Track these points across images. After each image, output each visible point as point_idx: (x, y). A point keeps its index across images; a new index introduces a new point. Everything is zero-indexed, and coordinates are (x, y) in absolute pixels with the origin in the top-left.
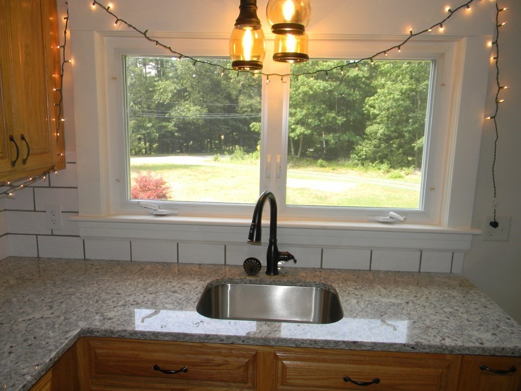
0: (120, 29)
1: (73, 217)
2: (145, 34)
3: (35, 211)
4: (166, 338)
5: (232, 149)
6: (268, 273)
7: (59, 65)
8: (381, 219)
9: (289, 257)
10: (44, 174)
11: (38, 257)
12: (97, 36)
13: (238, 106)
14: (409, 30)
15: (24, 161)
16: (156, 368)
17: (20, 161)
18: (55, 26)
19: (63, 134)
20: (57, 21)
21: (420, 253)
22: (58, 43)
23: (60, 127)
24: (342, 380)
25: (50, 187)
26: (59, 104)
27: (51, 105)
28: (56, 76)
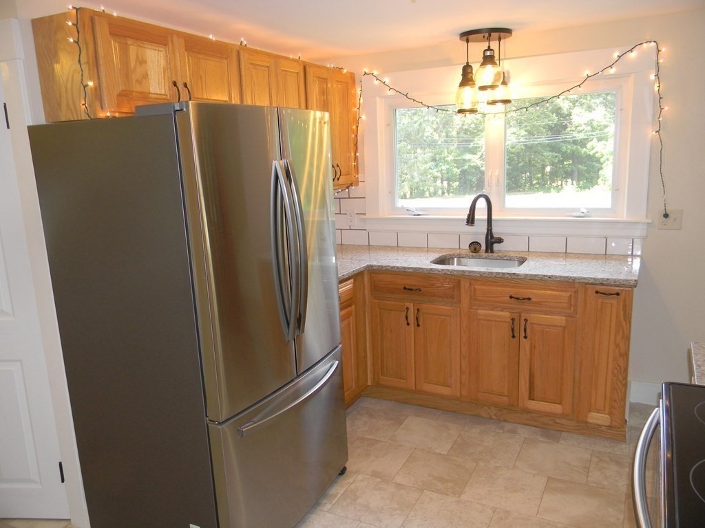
0: (392, 94)
1: (362, 216)
2: (406, 95)
3: (340, 214)
4: (410, 270)
5: (562, 185)
6: (486, 251)
7: (356, 121)
8: (575, 214)
9: (500, 241)
10: (348, 188)
11: (342, 244)
12: (378, 99)
13: (570, 123)
14: (588, 72)
15: (338, 179)
16: (405, 288)
17: (336, 179)
18: (354, 96)
19: (357, 163)
20: (355, 94)
21: (605, 239)
22: (355, 106)
23: (356, 158)
24: (509, 298)
25: (349, 198)
26: (356, 145)
27: (352, 146)
28: (354, 127)
